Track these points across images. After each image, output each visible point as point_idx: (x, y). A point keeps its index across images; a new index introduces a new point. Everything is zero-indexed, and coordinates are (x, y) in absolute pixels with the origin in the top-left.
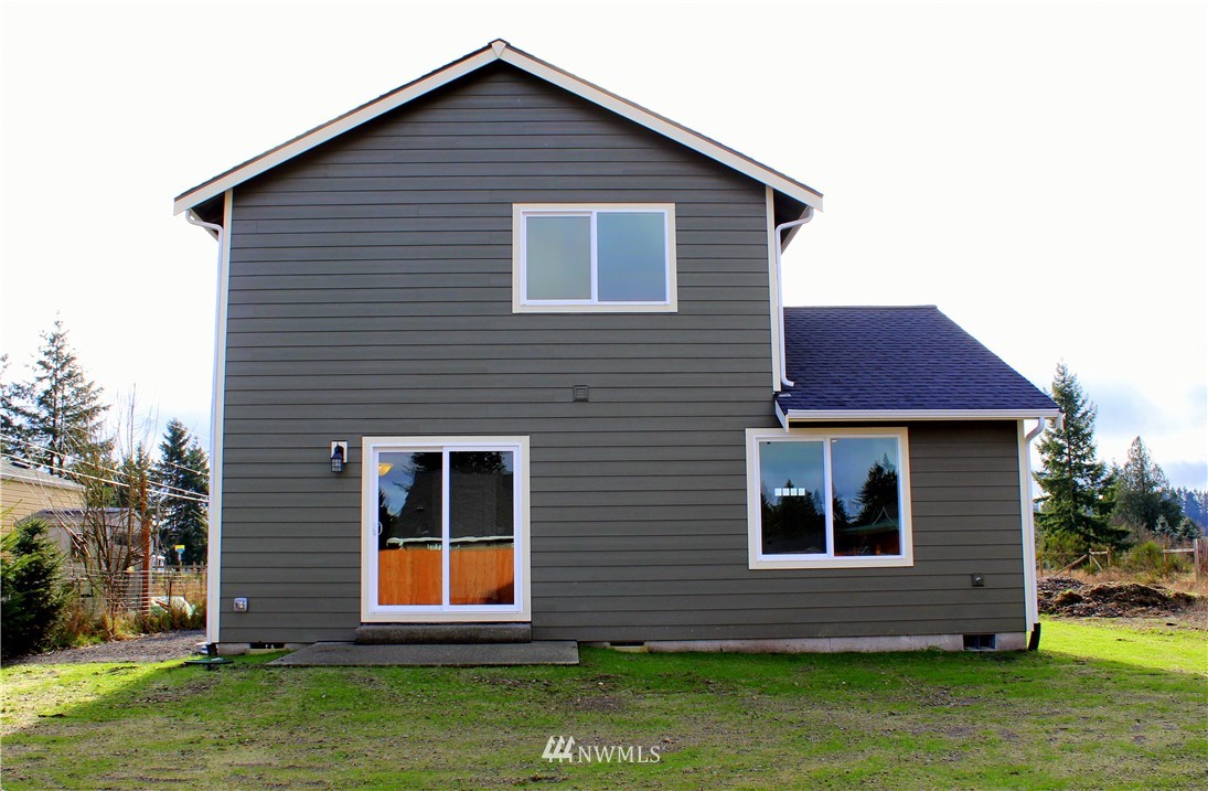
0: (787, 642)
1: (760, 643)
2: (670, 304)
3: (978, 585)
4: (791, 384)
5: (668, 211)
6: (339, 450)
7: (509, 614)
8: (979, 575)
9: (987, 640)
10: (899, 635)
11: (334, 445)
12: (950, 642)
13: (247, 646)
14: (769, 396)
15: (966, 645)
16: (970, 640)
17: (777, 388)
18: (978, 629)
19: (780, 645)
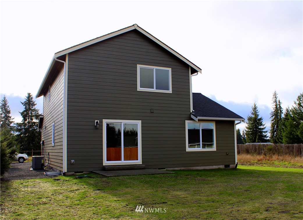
0: (193, 167)
1: (188, 168)
2: (170, 91)
3: (227, 155)
4: (194, 111)
5: (170, 70)
6: (97, 122)
7: (137, 162)
8: (228, 152)
9: (228, 166)
10: (213, 165)
11: (96, 121)
12: (222, 167)
13: (74, 173)
14: (190, 113)
15: (225, 167)
16: (226, 166)
17: (191, 112)
18: (227, 164)
19: (192, 168)
